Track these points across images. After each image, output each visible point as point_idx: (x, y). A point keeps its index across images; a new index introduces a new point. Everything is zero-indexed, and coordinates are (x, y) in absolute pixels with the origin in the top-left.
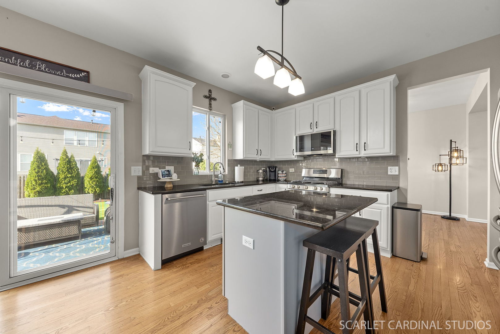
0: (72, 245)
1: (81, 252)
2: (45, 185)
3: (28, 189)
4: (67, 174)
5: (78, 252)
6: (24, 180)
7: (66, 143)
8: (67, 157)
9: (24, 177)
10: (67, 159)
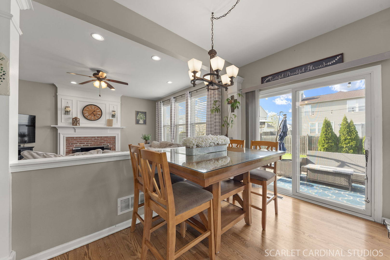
0: (342, 193)
1: (348, 201)
2: (330, 144)
3: (320, 146)
4: (347, 136)
5: (346, 200)
6: (318, 140)
7: (349, 111)
8: (347, 122)
9: (318, 137)
10: (347, 124)
